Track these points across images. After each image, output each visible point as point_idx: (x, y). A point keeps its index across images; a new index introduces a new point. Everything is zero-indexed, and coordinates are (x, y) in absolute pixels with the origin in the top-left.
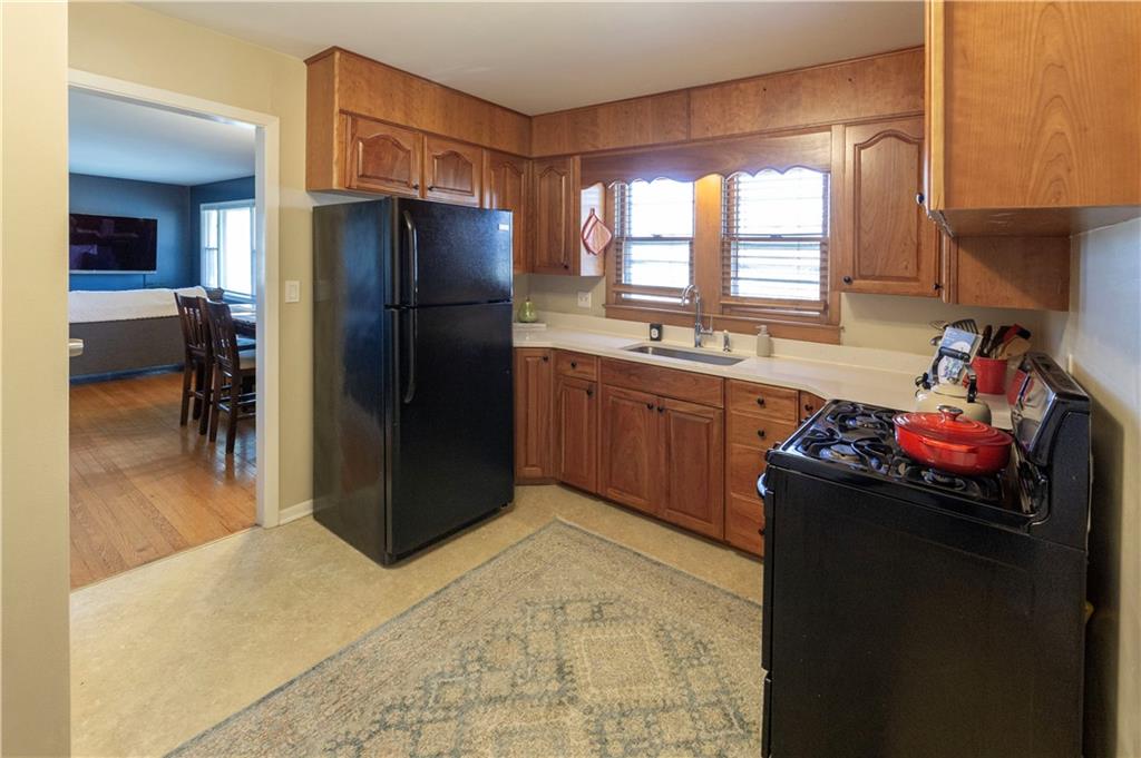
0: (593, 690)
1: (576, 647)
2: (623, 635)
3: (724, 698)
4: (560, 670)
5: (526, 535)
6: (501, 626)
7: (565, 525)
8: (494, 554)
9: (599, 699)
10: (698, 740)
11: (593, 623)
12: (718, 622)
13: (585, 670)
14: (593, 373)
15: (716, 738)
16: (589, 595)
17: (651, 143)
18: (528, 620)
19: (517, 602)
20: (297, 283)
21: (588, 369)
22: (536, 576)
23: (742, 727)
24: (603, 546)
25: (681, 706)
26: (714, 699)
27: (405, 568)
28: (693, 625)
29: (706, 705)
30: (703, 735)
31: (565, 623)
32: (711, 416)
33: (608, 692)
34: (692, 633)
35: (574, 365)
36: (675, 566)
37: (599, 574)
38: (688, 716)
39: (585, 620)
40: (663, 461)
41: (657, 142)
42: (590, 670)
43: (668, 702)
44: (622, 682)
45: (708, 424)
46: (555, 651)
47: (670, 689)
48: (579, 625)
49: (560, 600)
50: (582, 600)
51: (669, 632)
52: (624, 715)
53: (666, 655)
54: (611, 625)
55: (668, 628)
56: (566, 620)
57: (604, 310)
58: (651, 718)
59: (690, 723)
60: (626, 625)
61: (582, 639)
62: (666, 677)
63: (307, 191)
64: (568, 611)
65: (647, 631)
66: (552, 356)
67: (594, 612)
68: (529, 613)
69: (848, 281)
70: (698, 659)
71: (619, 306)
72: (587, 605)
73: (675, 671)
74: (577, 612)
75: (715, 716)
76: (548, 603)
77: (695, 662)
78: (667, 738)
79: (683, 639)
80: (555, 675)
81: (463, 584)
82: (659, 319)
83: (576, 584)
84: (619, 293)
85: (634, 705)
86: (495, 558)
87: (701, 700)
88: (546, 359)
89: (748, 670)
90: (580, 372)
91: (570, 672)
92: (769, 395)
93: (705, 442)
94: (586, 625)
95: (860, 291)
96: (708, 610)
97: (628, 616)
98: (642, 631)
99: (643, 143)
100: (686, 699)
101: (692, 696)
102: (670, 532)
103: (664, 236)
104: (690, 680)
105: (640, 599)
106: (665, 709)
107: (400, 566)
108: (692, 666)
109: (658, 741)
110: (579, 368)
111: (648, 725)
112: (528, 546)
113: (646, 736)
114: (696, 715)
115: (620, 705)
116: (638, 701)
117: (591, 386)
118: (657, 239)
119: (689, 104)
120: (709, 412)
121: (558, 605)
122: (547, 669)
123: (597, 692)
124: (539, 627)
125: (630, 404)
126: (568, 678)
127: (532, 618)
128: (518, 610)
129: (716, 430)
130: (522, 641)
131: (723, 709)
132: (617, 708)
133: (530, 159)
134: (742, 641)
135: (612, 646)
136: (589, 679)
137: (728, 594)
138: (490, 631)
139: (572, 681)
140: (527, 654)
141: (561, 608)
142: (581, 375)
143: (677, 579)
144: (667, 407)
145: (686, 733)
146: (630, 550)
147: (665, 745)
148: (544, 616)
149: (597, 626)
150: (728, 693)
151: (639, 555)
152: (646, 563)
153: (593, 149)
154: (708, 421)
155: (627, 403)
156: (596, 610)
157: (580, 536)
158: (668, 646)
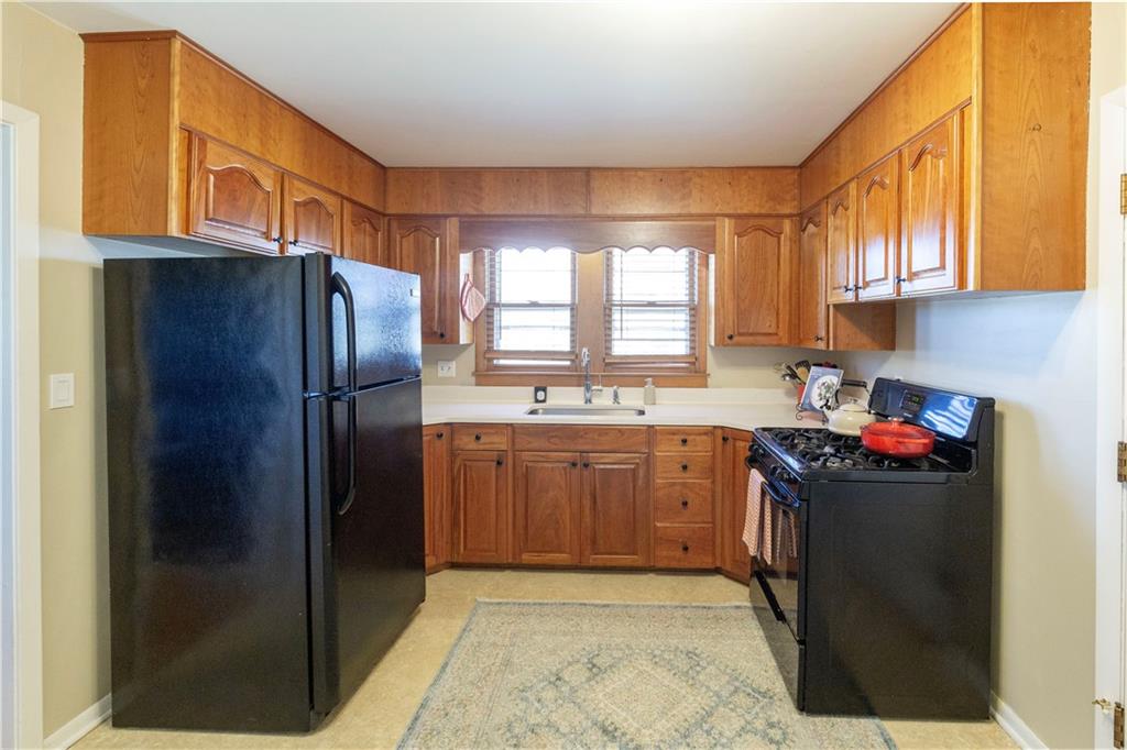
0: (647, 732)
1: (602, 705)
2: (630, 676)
3: (737, 684)
4: (605, 731)
5: (458, 630)
6: (514, 724)
7: (491, 604)
8: (441, 661)
9: (657, 737)
10: (748, 723)
11: (598, 678)
12: (689, 631)
13: (626, 720)
14: (501, 442)
15: (757, 714)
16: (572, 656)
17: (547, 213)
18: (536, 704)
19: (510, 694)
20: (70, 377)
21: (496, 439)
22: (507, 663)
23: (764, 697)
24: (547, 610)
25: (717, 705)
26: (732, 688)
27: (337, 723)
28: (674, 642)
29: (731, 695)
30: (748, 718)
31: (573, 690)
32: (638, 461)
33: (658, 726)
34: (677, 648)
35: (478, 438)
36: (622, 602)
37: (565, 634)
38: (727, 710)
39: (589, 680)
40: (587, 511)
41: (554, 213)
42: (629, 717)
43: (707, 708)
44: (662, 713)
45: (634, 470)
46: (587, 718)
47: (699, 698)
48: (587, 687)
49: (551, 673)
50: (570, 664)
51: (660, 655)
52: (686, 737)
53: (675, 674)
54: (613, 672)
55: (657, 652)
56: (572, 688)
57: (474, 378)
58: (706, 727)
59: (734, 714)
60: (625, 666)
61: (600, 696)
62: (689, 690)
63: (84, 233)
64: (567, 679)
65: (645, 662)
66: (446, 432)
67: (590, 670)
68: (532, 698)
69: (731, 337)
70: (698, 665)
71: (489, 372)
72: (579, 666)
73: (691, 682)
74: (574, 676)
75: (741, 699)
76: (541, 681)
77: (698, 668)
78: (727, 733)
79: (675, 655)
80: (605, 738)
81: (432, 704)
82: (541, 382)
83: (553, 652)
84: (490, 360)
85: (686, 725)
86: (446, 664)
87: (725, 694)
88: (440, 436)
89: (735, 655)
90: (485, 444)
91: (616, 729)
92: (690, 434)
93: (631, 485)
94: (593, 683)
95: (739, 344)
96: (674, 627)
97: (620, 659)
98: (642, 665)
99: (537, 213)
100: (714, 698)
101: (717, 694)
102: (592, 576)
103: (541, 302)
104: (706, 683)
105: (618, 641)
106: (710, 714)
107: (327, 725)
108: (698, 673)
109: (724, 740)
110: (482, 440)
111: (708, 733)
112: (471, 639)
113: (714, 742)
114: (731, 706)
115: (676, 730)
116: (686, 720)
117: (499, 455)
118: (534, 305)
119: (588, 182)
120: (635, 458)
121: (553, 679)
122: (594, 737)
123: (651, 731)
124: (552, 706)
125: (550, 465)
126: (617, 734)
127: (539, 701)
128: (518, 701)
129: (641, 473)
130: (547, 726)
131: (744, 691)
132: (677, 735)
133: (384, 215)
134: (713, 637)
135: (629, 689)
136: (635, 725)
137: (676, 607)
138: (508, 735)
139: (624, 734)
140: (564, 735)
141: (559, 679)
142: (487, 447)
143: (633, 611)
144: (591, 461)
145: (737, 724)
146: (573, 604)
147: (731, 740)
148: (549, 694)
149: (603, 679)
150: (737, 679)
151: (585, 605)
152: (597, 609)
153: (475, 213)
154: (633, 466)
155: (546, 465)
156: (590, 666)
157: (516, 609)
158: (670, 666)
